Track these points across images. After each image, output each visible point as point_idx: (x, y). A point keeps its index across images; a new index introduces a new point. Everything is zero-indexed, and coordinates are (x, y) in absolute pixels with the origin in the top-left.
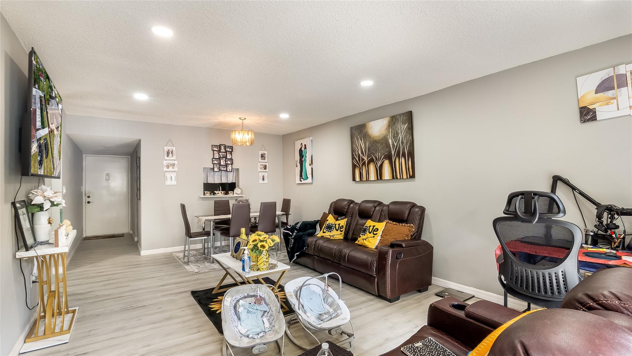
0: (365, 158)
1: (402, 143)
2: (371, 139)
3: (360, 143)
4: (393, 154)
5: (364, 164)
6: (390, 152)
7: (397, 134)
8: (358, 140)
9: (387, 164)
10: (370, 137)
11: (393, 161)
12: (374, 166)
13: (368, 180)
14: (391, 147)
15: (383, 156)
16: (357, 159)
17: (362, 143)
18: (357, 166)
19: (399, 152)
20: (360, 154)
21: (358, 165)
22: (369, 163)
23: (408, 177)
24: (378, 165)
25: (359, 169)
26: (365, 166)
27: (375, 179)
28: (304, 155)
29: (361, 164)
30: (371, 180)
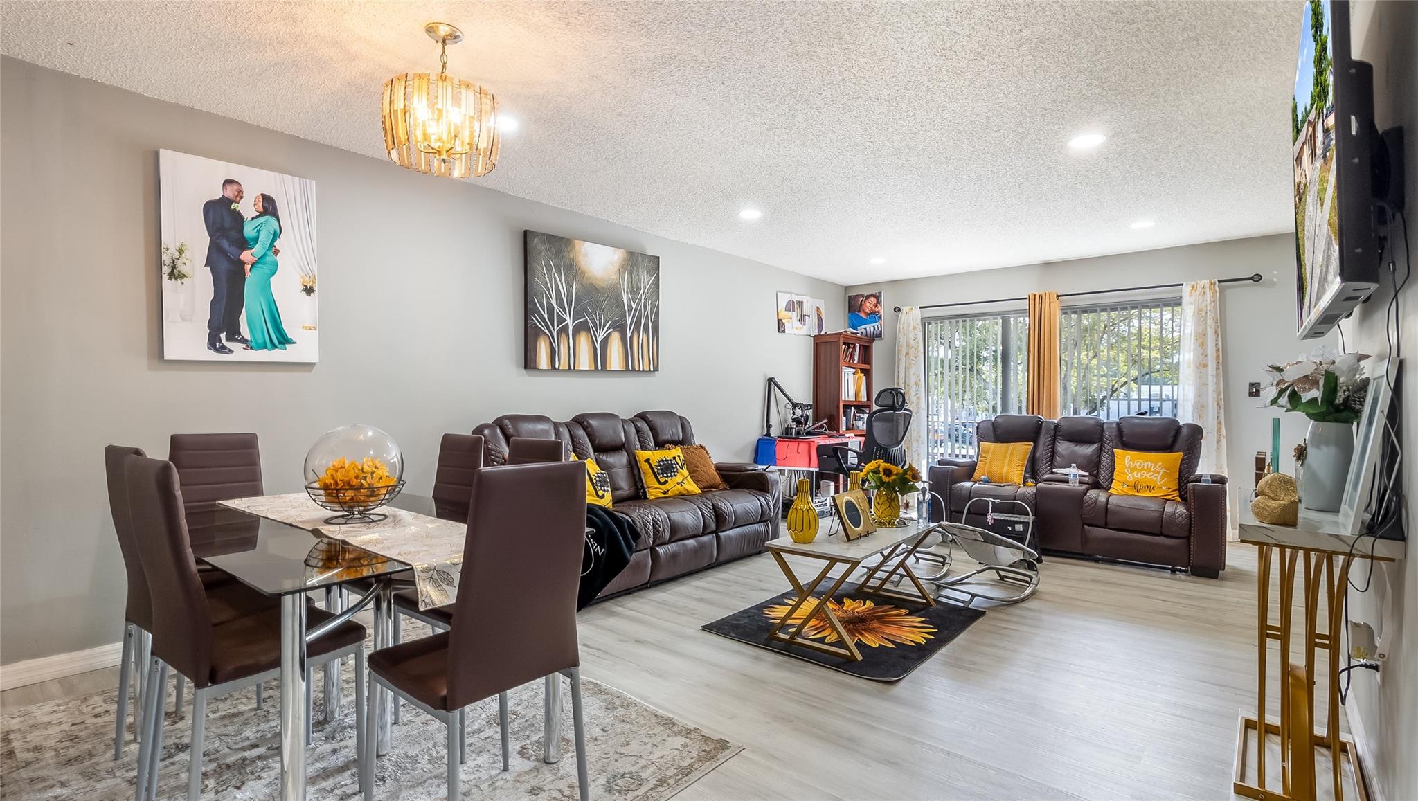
0: (569, 320)
1: (645, 307)
2: (584, 279)
3: (555, 279)
4: (629, 323)
5: (564, 330)
6: (623, 317)
7: (638, 288)
8: (549, 270)
9: (617, 341)
10: (583, 274)
11: (629, 336)
12: (588, 340)
13: (572, 368)
14: (626, 309)
15: (610, 322)
16: (546, 316)
17: (561, 281)
18: (545, 333)
19: (639, 322)
20: (555, 305)
21: (548, 333)
22: (577, 330)
23: (652, 370)
24: (599, 340)
25: (548, 342)
26: (568, 335)
27: (590, 367)
28: (256, 240)
29: (556, 330)
30: (581, 369)
